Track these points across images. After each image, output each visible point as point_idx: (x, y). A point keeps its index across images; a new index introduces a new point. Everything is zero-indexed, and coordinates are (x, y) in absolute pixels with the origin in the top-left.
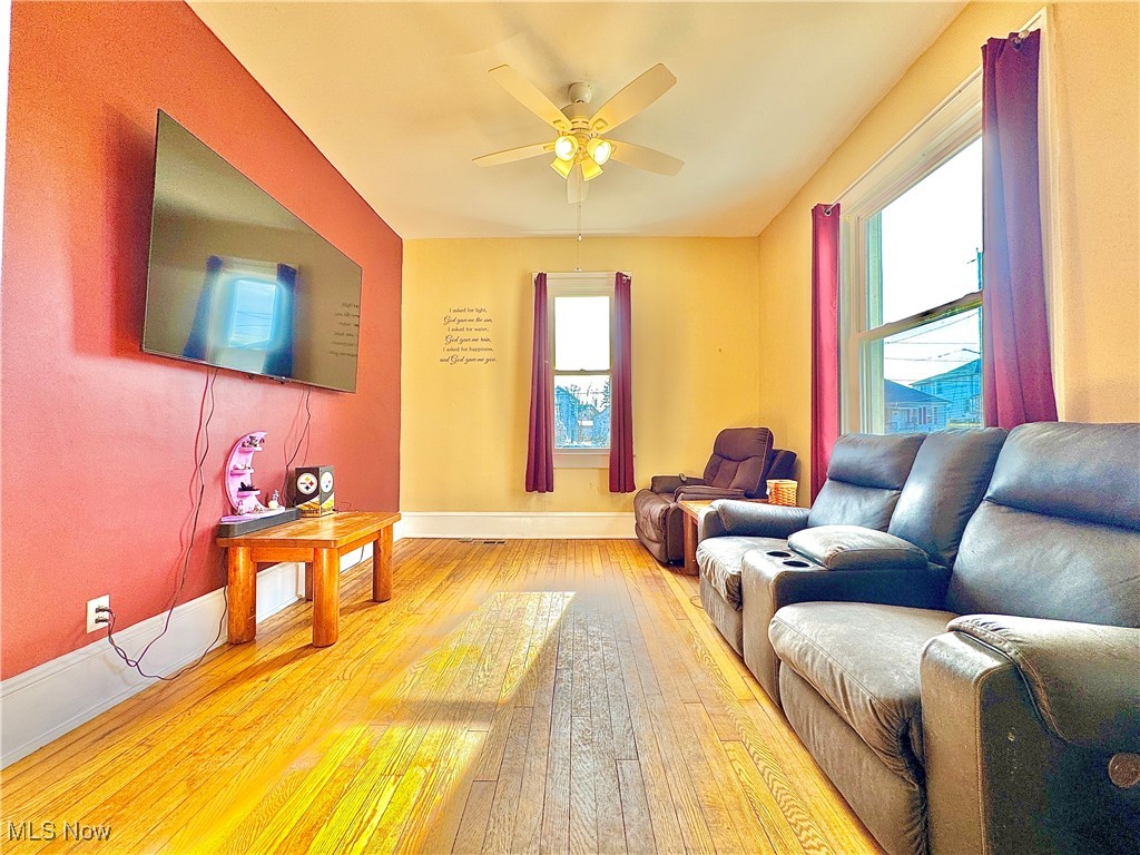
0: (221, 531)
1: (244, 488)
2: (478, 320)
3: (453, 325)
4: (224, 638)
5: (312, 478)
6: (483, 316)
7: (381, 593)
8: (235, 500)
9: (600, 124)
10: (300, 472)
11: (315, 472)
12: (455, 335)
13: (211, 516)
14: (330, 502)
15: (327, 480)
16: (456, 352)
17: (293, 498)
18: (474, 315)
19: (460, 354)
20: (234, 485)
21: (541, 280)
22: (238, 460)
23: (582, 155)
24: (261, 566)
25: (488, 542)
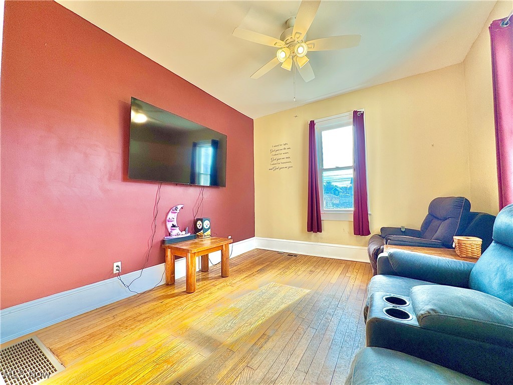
0: (163, 242)
1: (174, 226)
2: (285, 149)
3: (274, 153)
5: (201, 223)
6: (286, 147)
7: (224, 273)
8: (170, 230)
9: (298, 35)
10: (198, 220)
11: (201, 220)
12: (275, 157)
13: (160, 236)
14: (209, 232)
15: (207, 224)
16: (275, 165)
17: (196, 230)
18: (284, 147)
19: (277, 166)
20: (169, 225)
21: (312, 124)
22: (171, 216)
23: (294, 56)
25: (290, 255)
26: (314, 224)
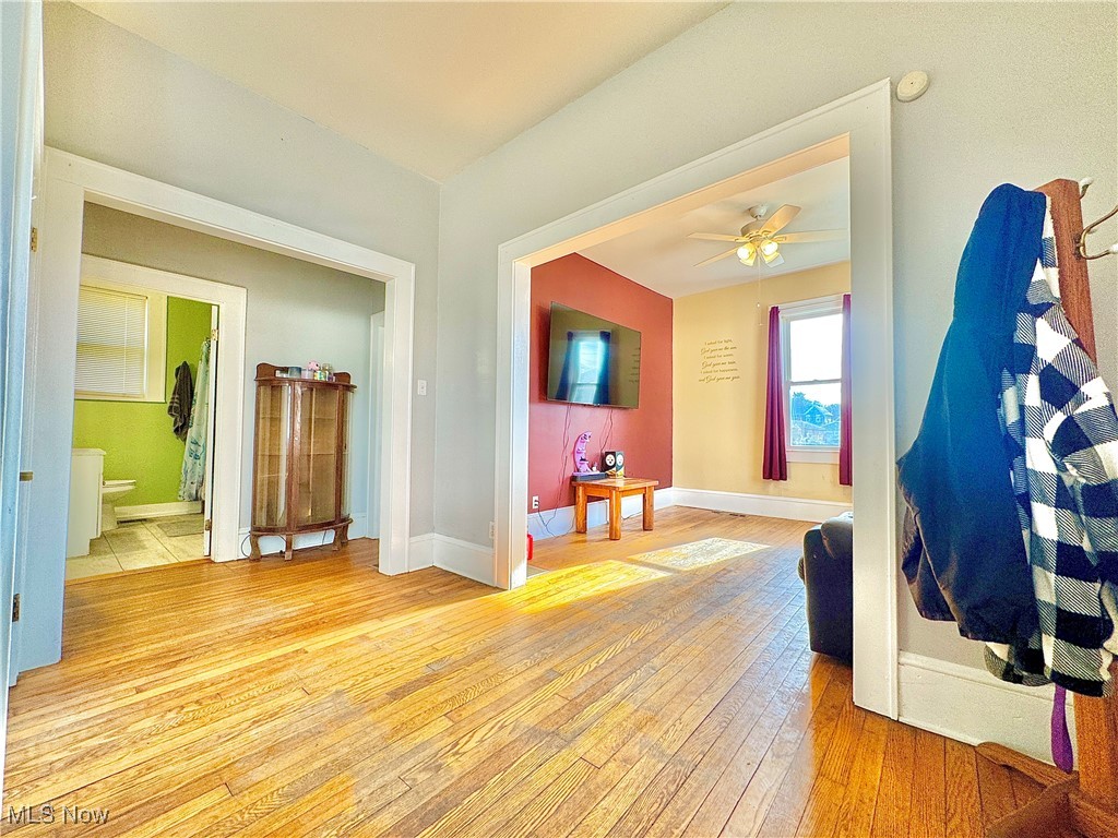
0: (573, 478)
1: (582, 460)
2: (726, 348)
3: (708, 354)
4: (574, 529)
5: (612, 457)
6: (729, 345)
7: (647, 525)
8: (579, 465)
10: (607, 453)
11: (613, 453)
12: (709, 361)
13: (570, 472)
14: (622, 471)
15: (620, 459)
16: (710, 374)
17: (604, 467)
18: (723, 345)
19: (713, 375)
20: (578, 459)
21: (775, 312)
22: (580, 447)
24: (591, 499)
25: (733, 514)
26: (775, 466)
